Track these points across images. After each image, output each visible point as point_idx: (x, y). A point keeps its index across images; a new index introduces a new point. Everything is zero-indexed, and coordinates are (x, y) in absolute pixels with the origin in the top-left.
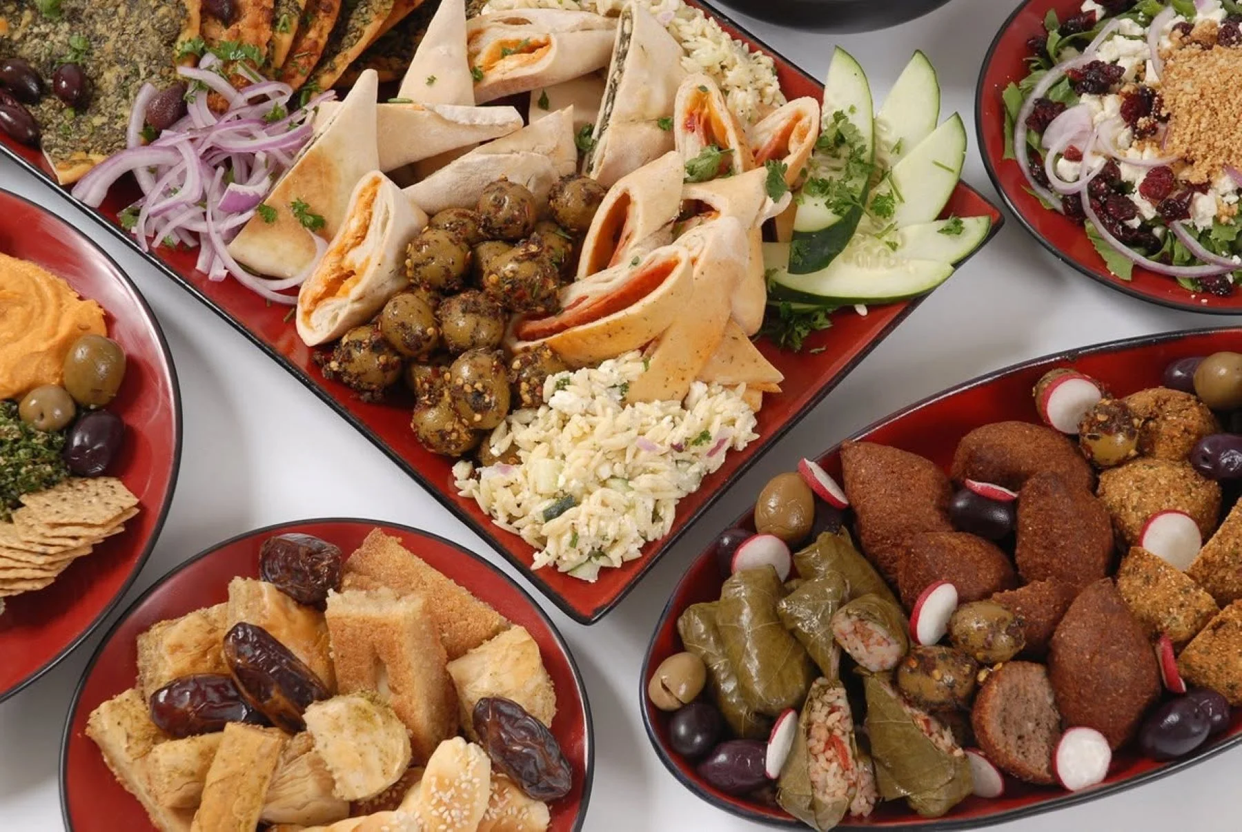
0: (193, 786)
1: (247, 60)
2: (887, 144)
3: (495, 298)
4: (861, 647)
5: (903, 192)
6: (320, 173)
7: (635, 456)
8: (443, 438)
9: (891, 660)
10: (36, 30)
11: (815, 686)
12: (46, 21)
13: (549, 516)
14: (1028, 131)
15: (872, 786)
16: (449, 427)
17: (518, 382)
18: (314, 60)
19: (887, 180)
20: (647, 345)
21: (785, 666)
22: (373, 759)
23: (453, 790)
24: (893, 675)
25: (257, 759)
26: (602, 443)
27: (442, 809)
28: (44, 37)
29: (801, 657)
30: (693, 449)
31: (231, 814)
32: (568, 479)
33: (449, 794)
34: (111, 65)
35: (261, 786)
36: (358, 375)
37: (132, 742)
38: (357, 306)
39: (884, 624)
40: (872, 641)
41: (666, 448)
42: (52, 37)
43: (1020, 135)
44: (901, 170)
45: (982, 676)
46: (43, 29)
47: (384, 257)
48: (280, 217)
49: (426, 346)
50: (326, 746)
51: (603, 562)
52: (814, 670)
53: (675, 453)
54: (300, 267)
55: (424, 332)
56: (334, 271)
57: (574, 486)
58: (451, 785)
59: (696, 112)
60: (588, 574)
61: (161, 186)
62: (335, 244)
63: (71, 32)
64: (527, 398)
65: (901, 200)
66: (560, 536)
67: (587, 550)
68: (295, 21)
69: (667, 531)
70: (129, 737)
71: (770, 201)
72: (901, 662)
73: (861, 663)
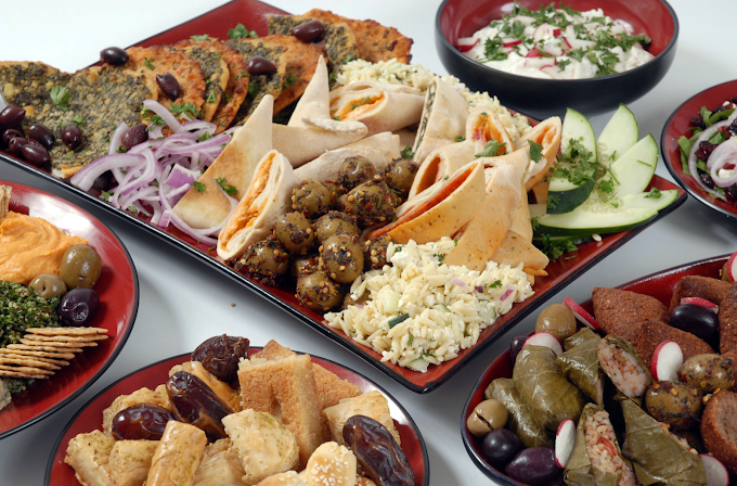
0: (142, 470)
1: (188, 111)
2: (606, 156)
3: (352, 212)
4: (618, 372)
5: (619, 179)
6: (235, 161)
7: (451, 289)
8: (317, 292)
9: (640, 388)
10: (51, 114)
11: (586, 407)
12: (58, 110)
13: (392, 324)
14: (697, 162)
15: (633, 481)
16: (322, 284)
17: (369, 252)
18: (230, 119)
19: (608, 173)
20: (456, 234)
21: (565, 396)
22: (273, 445)
23: (330, 466)
24: (642, 400)
25: (189, 441)
26: (428, 277)
27: (322, 477)
28: (57, 118)
29: (576, 392)
30: (490, 290)
31: (169, 479)
32: (405, 303)
33: (327, 467)
34: (99, 129)
35: (191, 463)
36: (260, 264)
37: (98, 455)
38: (259, 230)
39: (634, 353)
40: (626, 368)
41: (472, 289)
42: (61, 117)
43: (692, 163)
44: (617, 167)
45: (706, 398)
46: (56, 114)
47: (277, 196)
48: (208, 190)
49: (306, 241)
50: (238, 436)
51: (430, 360)
52: (585, 398)
53: (479, 294)
54: (220, 222)
55: (304, 231)
56: (243, 216)
57: (409, 308)
58: (328, 463)
59: (480, 128)
60: (421, 367)
61: (129, 176)
62: (243, 200)
63: (74, 115)
64: (375, 259)
65: (619, 183)
66: (400, 338)
67: (420, 350)
68: (219, 97)
69: (474, 342)
70: (96, 452)
71: (533, 163)
72: (647, 388)
73: (619, 388)
